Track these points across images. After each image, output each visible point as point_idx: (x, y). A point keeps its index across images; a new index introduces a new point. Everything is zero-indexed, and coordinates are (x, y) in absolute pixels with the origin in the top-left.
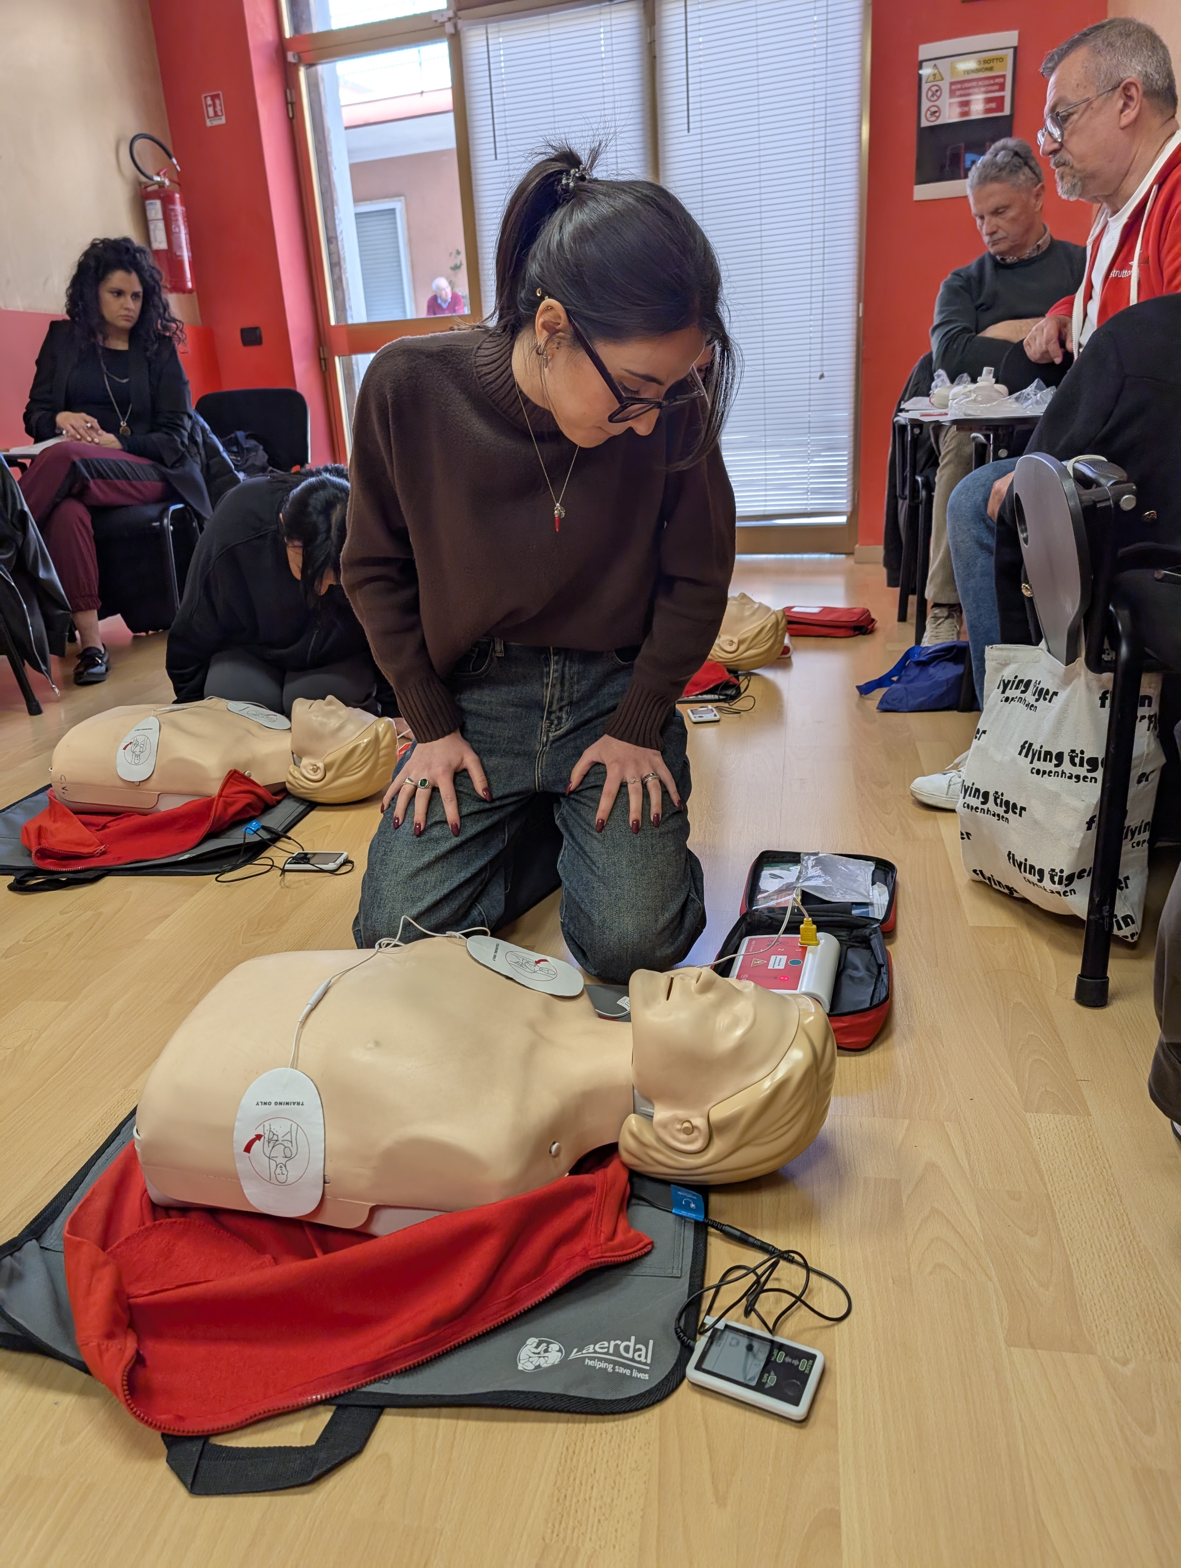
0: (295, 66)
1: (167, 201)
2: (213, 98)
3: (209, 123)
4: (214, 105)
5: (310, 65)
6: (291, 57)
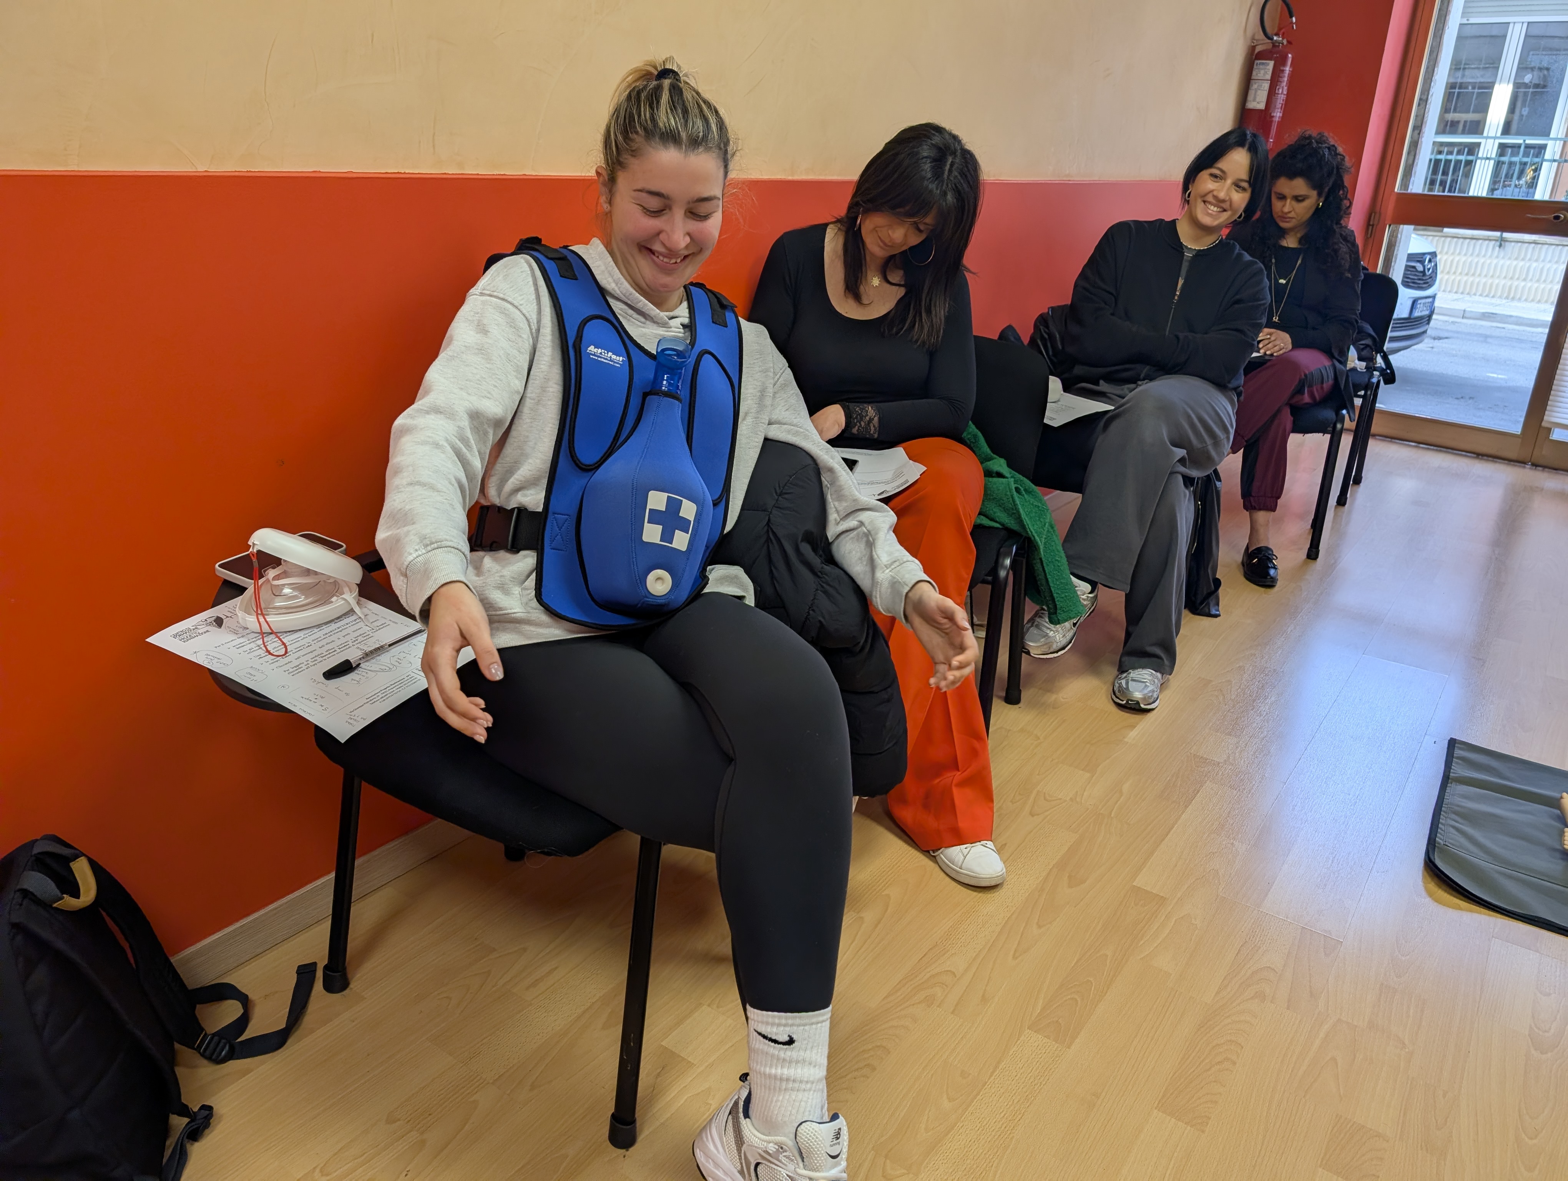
1: (1279, 61)
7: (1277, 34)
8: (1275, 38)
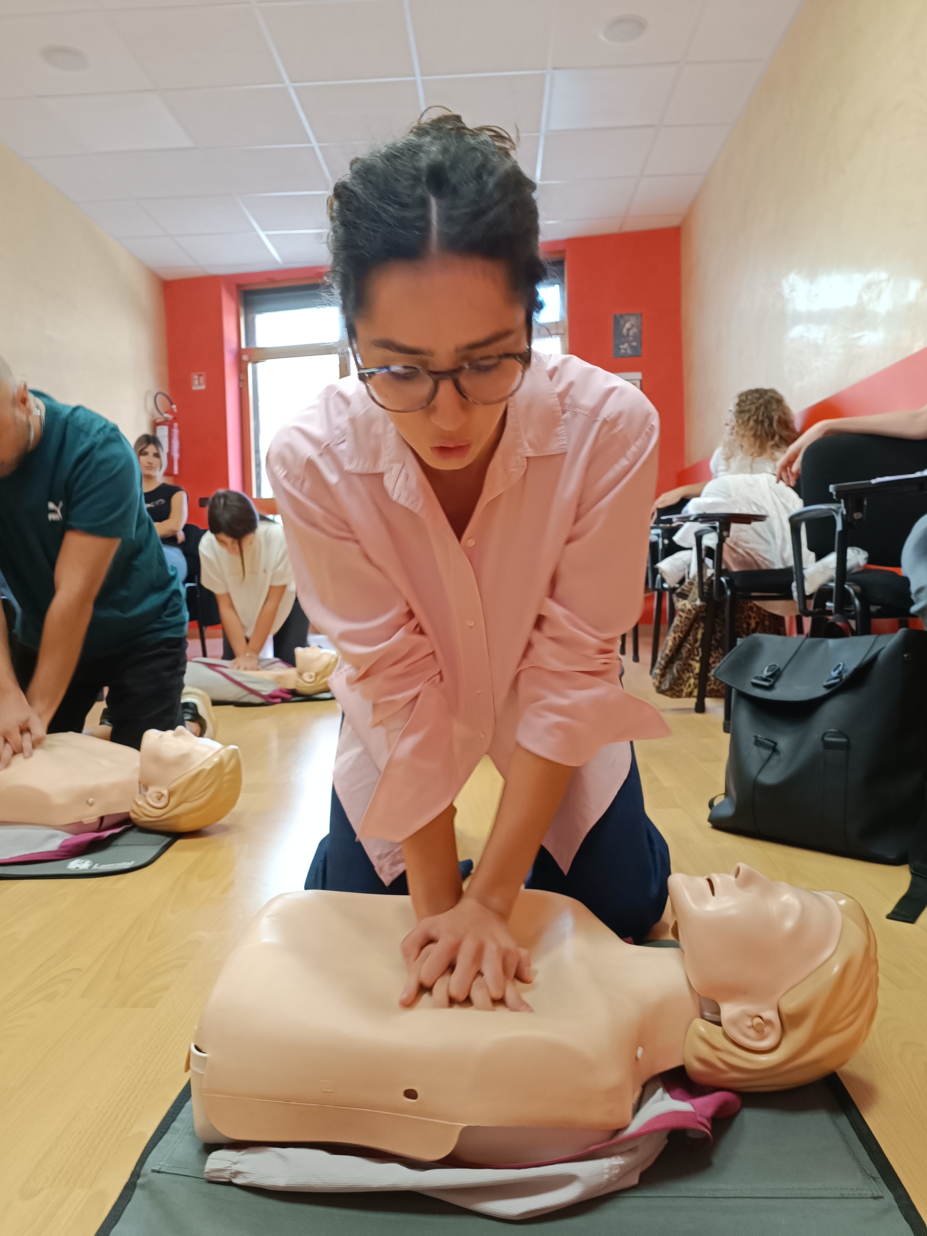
0: (246, 363)
1: (171, 428)
2: (200, 376)
3: (195, 388)
4: (199, 380)
5: (255, 362)
6: (245, 358)
7: (166, 413)
8: (166, 415)
